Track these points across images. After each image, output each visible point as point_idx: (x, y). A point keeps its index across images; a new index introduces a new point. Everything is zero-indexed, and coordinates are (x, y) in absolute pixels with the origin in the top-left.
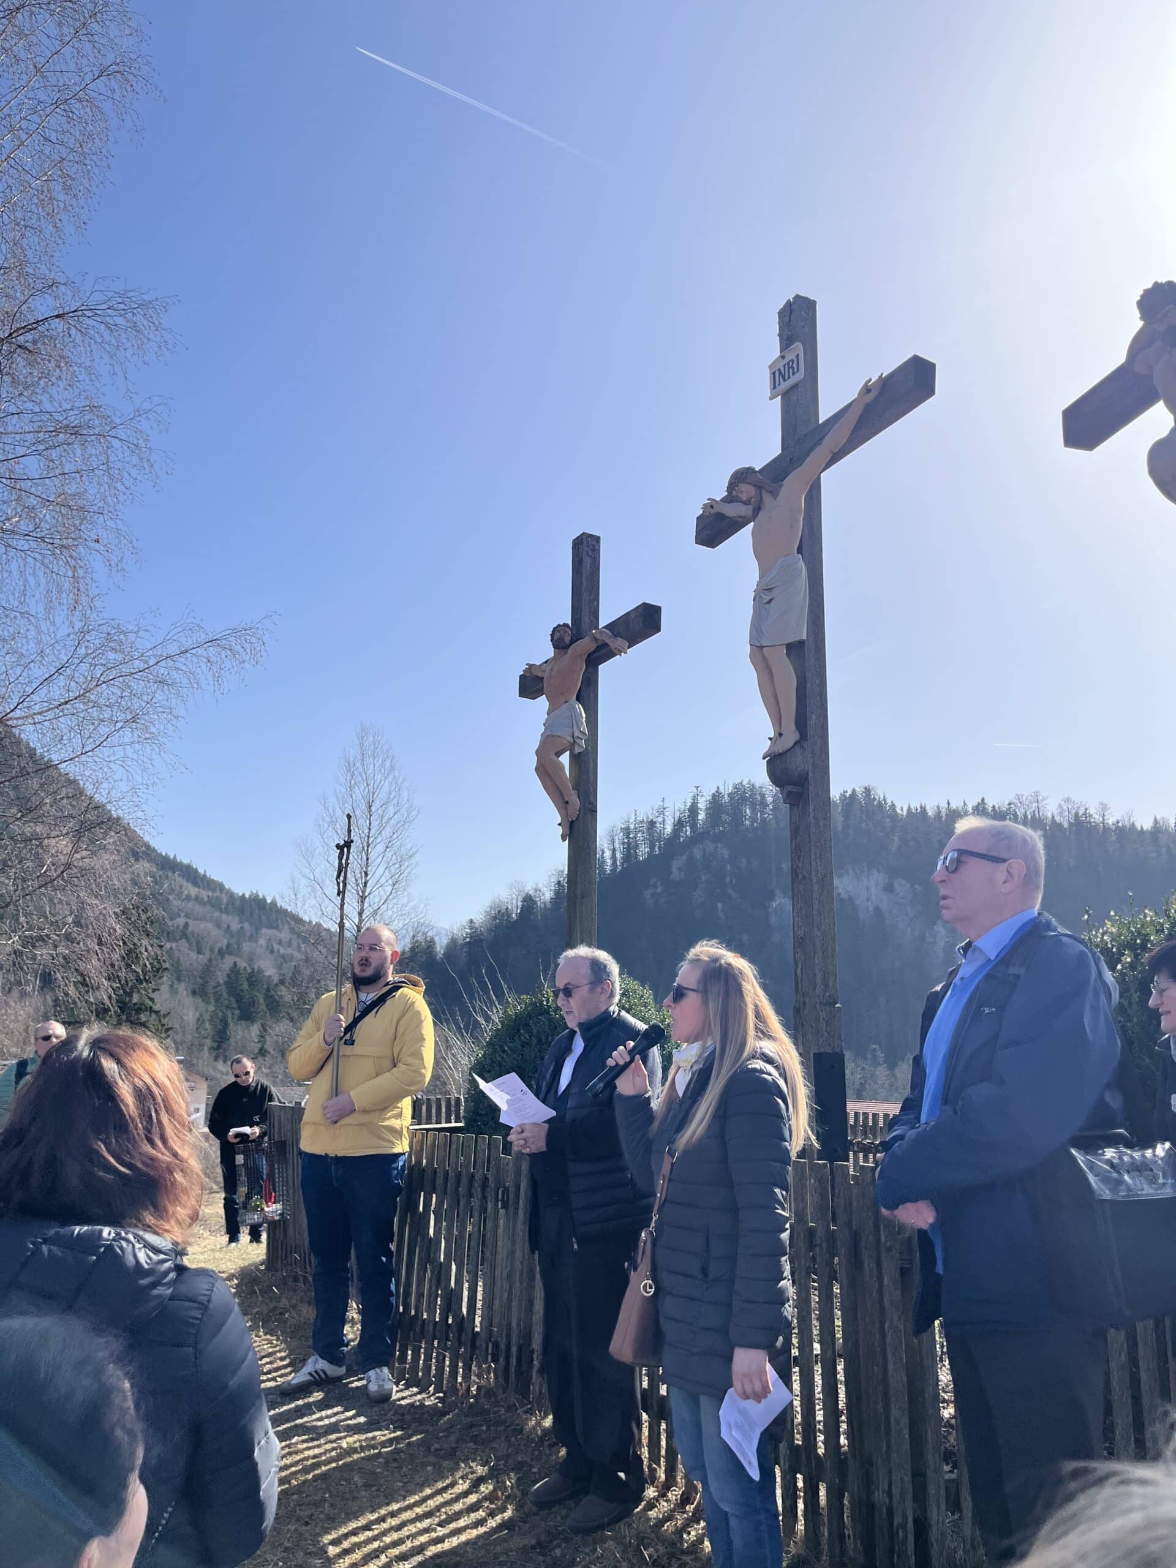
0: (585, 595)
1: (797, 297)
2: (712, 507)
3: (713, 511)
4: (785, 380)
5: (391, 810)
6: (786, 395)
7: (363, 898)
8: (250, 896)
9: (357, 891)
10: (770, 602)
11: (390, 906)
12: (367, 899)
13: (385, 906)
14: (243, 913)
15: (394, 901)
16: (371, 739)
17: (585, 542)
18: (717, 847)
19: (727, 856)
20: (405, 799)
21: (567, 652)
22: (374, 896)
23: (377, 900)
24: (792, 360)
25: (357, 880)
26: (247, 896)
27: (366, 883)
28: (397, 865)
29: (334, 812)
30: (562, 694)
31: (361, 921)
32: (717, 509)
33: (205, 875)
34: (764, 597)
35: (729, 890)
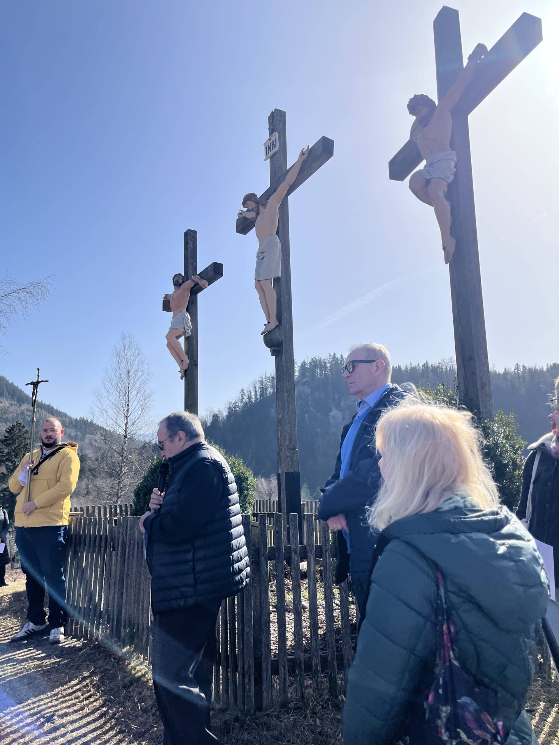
0: (190, 260)
1: (276, 110)
2: (241, 214)
3: (242, 216)
4: (271, 151)
5: (139, 374)
6: (272, 158)
7: (127, 417)
8: (80, 419)
9: (124, 414)
10: (263, 259)
11: (141, 420)
12: (129, 417)
13: (138, 420)
14: (77, 427)
15: (143, 418)
16: (128, 340)
17: (189, 233)
18: (304, 388)
19: (309, 392)
20: (146, 368)
21: (180, 288)
22: (133, 416)
23: (134, 418)
24: (274, 141)
25: (124, 409)
26: (78, 419)
27: (128, 410)
28: (143, 401)
29: (111, 375)
30: (179, 308)
31: (126, 428)
32: (244, 215)
33: (57, 410)
34: (261, 256)
35: (311, 408)
